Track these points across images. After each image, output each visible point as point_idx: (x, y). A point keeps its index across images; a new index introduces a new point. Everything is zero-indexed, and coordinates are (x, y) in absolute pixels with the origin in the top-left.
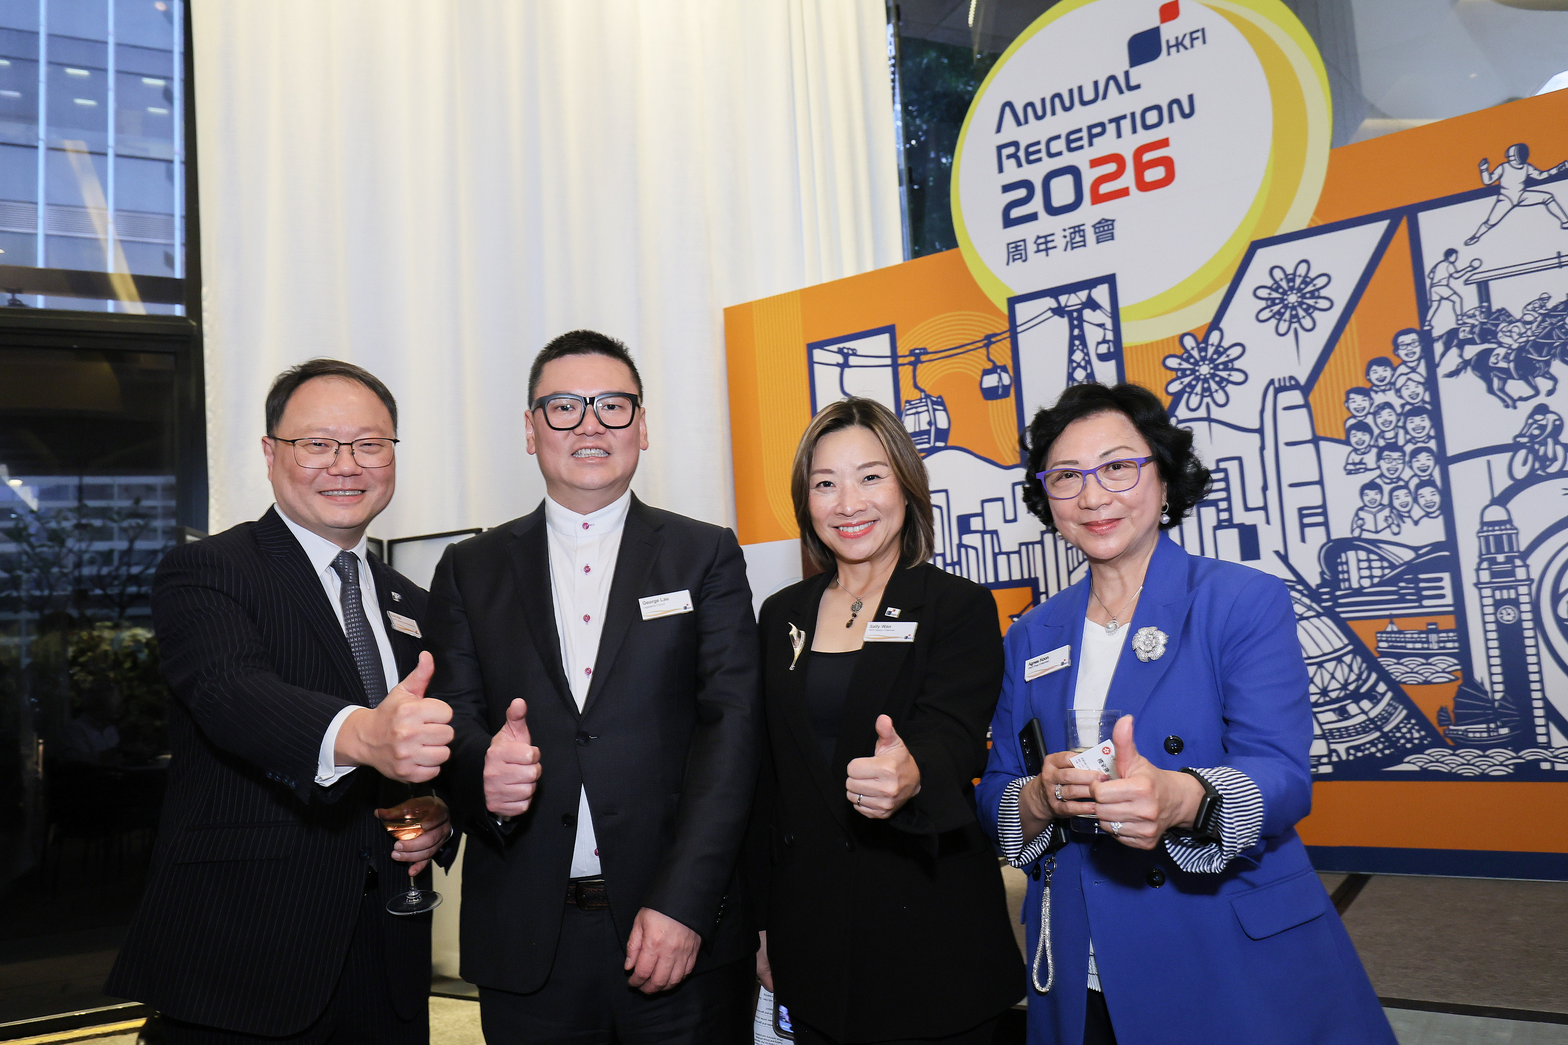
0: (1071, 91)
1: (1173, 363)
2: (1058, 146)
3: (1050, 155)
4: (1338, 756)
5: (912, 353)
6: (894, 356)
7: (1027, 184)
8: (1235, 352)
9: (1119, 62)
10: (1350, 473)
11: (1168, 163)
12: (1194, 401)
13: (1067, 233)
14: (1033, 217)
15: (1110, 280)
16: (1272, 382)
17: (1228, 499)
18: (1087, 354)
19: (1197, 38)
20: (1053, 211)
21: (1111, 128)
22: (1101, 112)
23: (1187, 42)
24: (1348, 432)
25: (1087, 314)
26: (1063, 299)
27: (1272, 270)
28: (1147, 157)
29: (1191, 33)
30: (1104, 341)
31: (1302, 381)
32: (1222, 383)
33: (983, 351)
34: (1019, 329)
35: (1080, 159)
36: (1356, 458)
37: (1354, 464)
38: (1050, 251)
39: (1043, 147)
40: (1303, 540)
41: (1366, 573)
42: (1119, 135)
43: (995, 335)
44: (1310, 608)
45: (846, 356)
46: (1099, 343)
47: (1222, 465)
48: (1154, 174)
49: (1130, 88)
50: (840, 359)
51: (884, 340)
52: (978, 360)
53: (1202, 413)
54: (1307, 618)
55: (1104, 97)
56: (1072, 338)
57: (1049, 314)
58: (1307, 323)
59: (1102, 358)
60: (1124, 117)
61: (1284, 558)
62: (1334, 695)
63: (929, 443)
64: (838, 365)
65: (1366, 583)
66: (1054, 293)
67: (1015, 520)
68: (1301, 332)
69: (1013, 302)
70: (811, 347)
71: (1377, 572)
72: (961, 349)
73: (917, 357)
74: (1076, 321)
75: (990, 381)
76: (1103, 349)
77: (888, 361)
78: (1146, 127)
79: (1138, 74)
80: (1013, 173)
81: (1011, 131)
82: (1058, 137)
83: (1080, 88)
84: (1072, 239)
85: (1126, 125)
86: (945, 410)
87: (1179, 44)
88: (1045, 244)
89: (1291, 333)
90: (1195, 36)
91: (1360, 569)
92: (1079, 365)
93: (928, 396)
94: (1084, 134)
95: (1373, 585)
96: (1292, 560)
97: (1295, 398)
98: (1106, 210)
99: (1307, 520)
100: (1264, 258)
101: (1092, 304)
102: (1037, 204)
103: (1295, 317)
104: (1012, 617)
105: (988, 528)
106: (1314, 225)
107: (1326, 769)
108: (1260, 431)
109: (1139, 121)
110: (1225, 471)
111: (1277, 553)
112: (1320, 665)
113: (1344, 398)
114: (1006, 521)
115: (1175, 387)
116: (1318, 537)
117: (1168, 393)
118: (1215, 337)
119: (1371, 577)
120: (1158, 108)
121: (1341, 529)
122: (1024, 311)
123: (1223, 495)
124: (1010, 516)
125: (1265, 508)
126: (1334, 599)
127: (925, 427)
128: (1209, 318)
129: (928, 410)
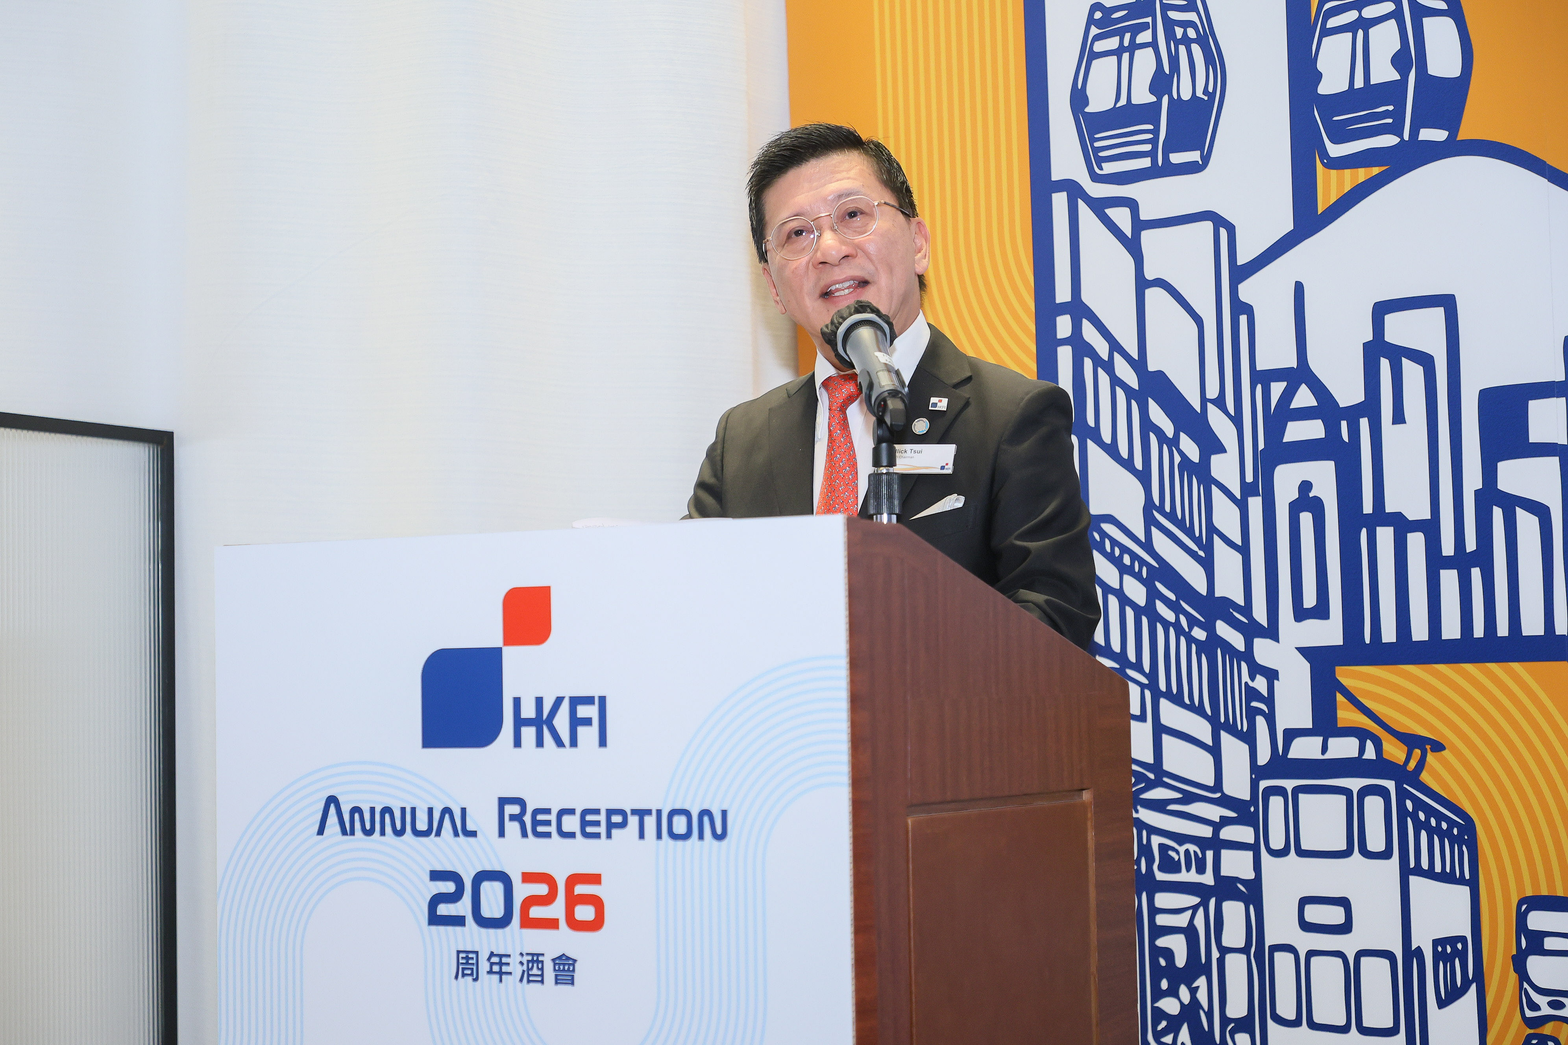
63: (1397, 129)
86: (1453, 12)
127: (1383, 73)
129: (1396, 13)
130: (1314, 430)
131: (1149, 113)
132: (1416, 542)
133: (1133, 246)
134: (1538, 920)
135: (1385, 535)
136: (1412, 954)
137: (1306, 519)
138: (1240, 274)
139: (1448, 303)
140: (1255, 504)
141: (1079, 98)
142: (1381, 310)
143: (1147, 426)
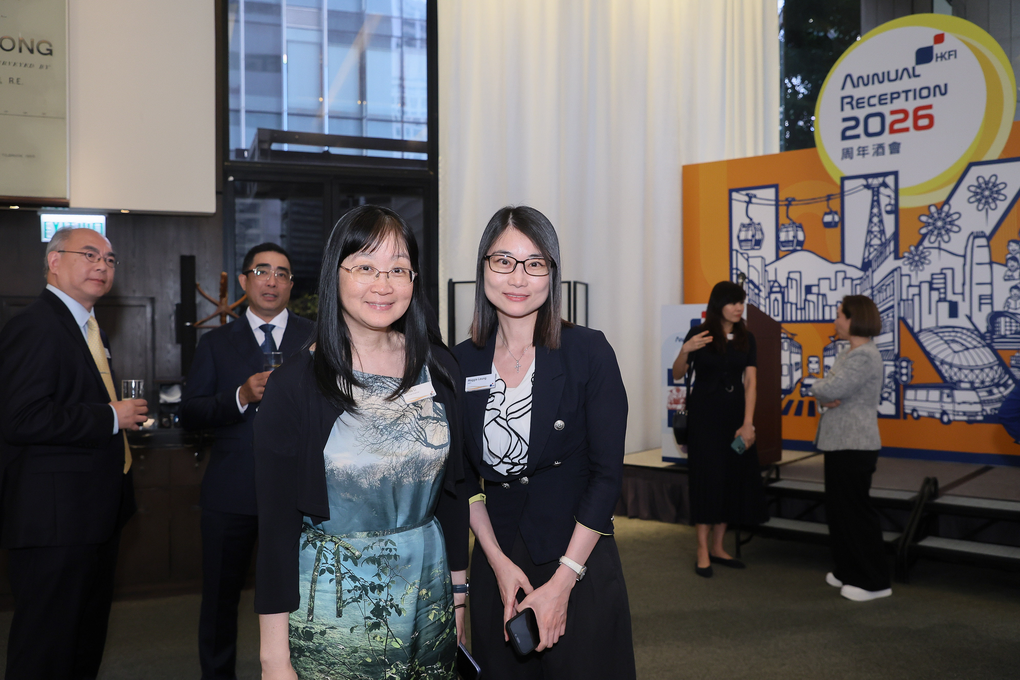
0: (883, 73)
1: (924, 219)
2: (874, 101)
3: (870, 105)
4: (986, 411)
5: (787, 200)
6: (777, 200)
7: (856, 119)
8: (955, 216)
9: (910, 62)
10: (1006, 280)
11: (931, 118)
12: (933, 238)
13: (876, 147)
14: (857, 136)
15: (895, 174)
16: (972, 233)
17: (945, 288)
18: (880, 210)
19: (952, 55)
20: (868, 134)
21: (903, 96)
22: (899, 86)
23: (947, 56)
24: (1007, 260)
25: (882, 190)
26: (870, 181)
27: (978, 178)
28: (921, 113)
29: (949, 52)
30: (890, 204)
31: (988, 233)
32: (948, 231)
33: (826, 203)
34: (846, 193)
35: (886, 109)
36: (1009, 273)
37: (1009, 276)
38: (866, 156)
39: (866, 100)
40: (980, 310)
41: (1008, 328)
42: (907, 99)
43: (832, 195)
44: (980, 343)
45: (750, 198)
46: (887, 205)
47: (944, 271)
48: (923, 122)
49: (915, 76)
50: (747, 199)
51: (772, 191)
52: (822, 207)
53: (936, 245)
54: (978, 348)
55: (901, 78)
56: (873, 201)
57: (862, 187)
58: (993, 206)
59: (888, 212)
60: (910, 91)
61: (970, 318)
62: (987, 384)
63: (792, 246)
64: (746, 202)
65: (1008, 333)
66: (866, 177)
67: (835, 289)
68: (990, 211)
69: (843, 179)
70: (731, 191)
71: (1014, 328)
72: (814, 200)
73: (789, 202)
74: (876, 192)
75: (828, 218)
76: (889, 208)
77: (774, 203)
78: (921, 97)
79: (920, 69)
80: (849, 112)
81: (849, 90)
82: (874, 96)
83: (888, 73)
84: (878, 150)
85: (911, 95)
86: (803, 230)
87: (942, 57)
88: (863, 151)
89: (984, 211)
90: (951, 53)
91: (1006, 326)
92: (875, 215)
93: (794, 223)
94: (889, 97)
95: (1011, 334)
96: (974, 319)
97: (983, 241)
98: (896, 137)
99: (983, 301)
100: (975, 171)
101: (885, 185)
102: (860, 130)
103: (987, 203)
104: (830, 337)
105: (822, 292)
106: (1001, 158)
107: (980, 418)
108: (964, 256)
109: (918, 94)
110: (945, 274)
111: (967, 316)
112: (982, 370)
113: (1007, 244)
114: (831, 289)
115: (924, 231)
116: (987, 309)
117: (920, 234)
118: (946, 208)
119: (1011, 330)
120: (928, 88)
121: (999, 307)
122: (848, 185)
123: (942, 286)
124: (833, 287)
125: (963, 294)
126: (992, 339)
127: (791, 238)
128: (944, 198)
129: (793, 230)
130: (777, 289)
131: (751, 240)
132: (794, 307)
133: (747, 260)
134: (811, 359)
135: (789, 305)
136: (791, 365)
137: (776, 303)
138: (766, 266)
139: (800, 273)
140: (767, 300)
141: (738, 237)
142: (789, 273)
143: (749, 288)
